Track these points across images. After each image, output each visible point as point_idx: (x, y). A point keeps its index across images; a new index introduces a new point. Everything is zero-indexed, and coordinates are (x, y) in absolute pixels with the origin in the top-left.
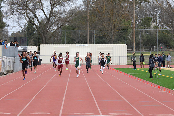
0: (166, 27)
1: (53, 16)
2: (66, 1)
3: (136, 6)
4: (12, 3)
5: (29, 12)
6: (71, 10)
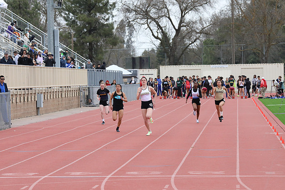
1: (183, 26)
2: (201, 5)
4: (128, 10)
5: (150, 22)
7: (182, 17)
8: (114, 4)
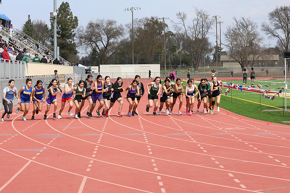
0: (187, 52)
1: (109, 45)
2: (117, 35)
3: (166, 38)
5: (93, 43)
6: (121, 41)
7: (108, 41)
8: (75, 34)
